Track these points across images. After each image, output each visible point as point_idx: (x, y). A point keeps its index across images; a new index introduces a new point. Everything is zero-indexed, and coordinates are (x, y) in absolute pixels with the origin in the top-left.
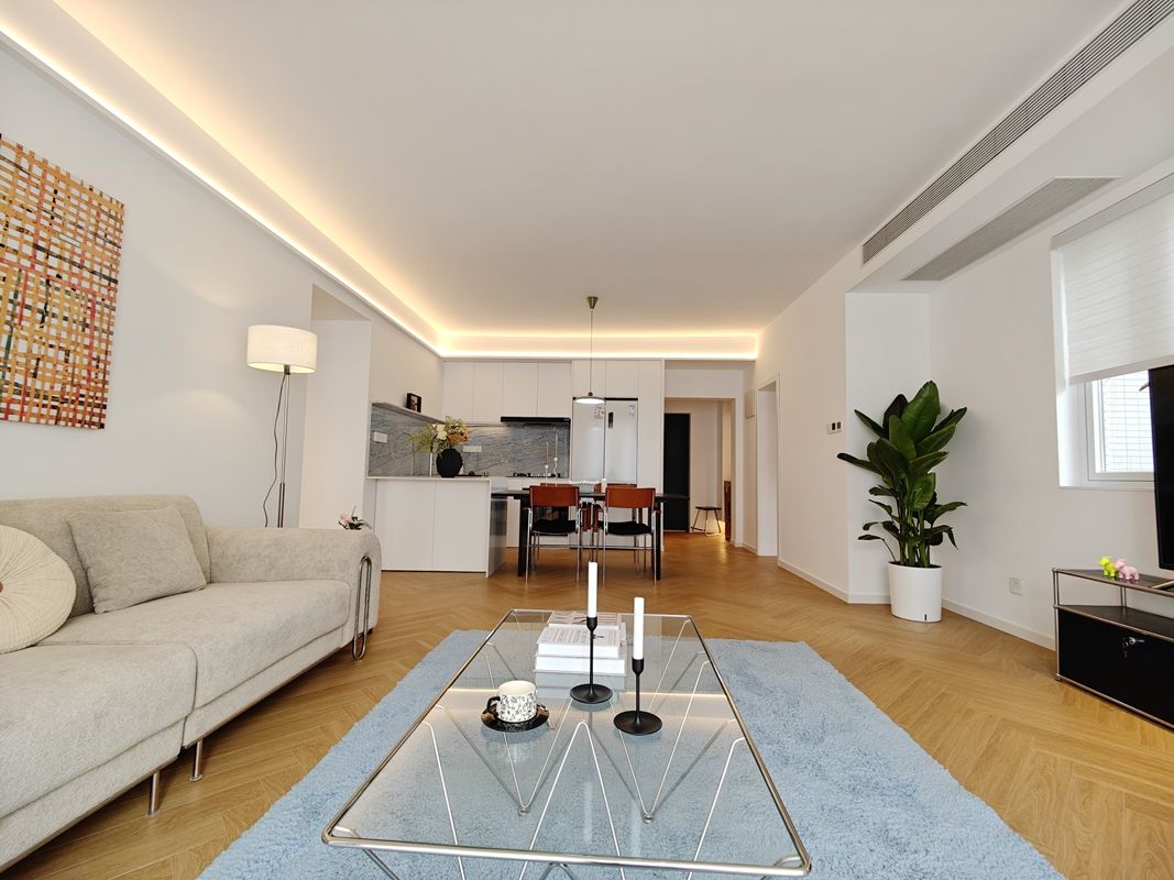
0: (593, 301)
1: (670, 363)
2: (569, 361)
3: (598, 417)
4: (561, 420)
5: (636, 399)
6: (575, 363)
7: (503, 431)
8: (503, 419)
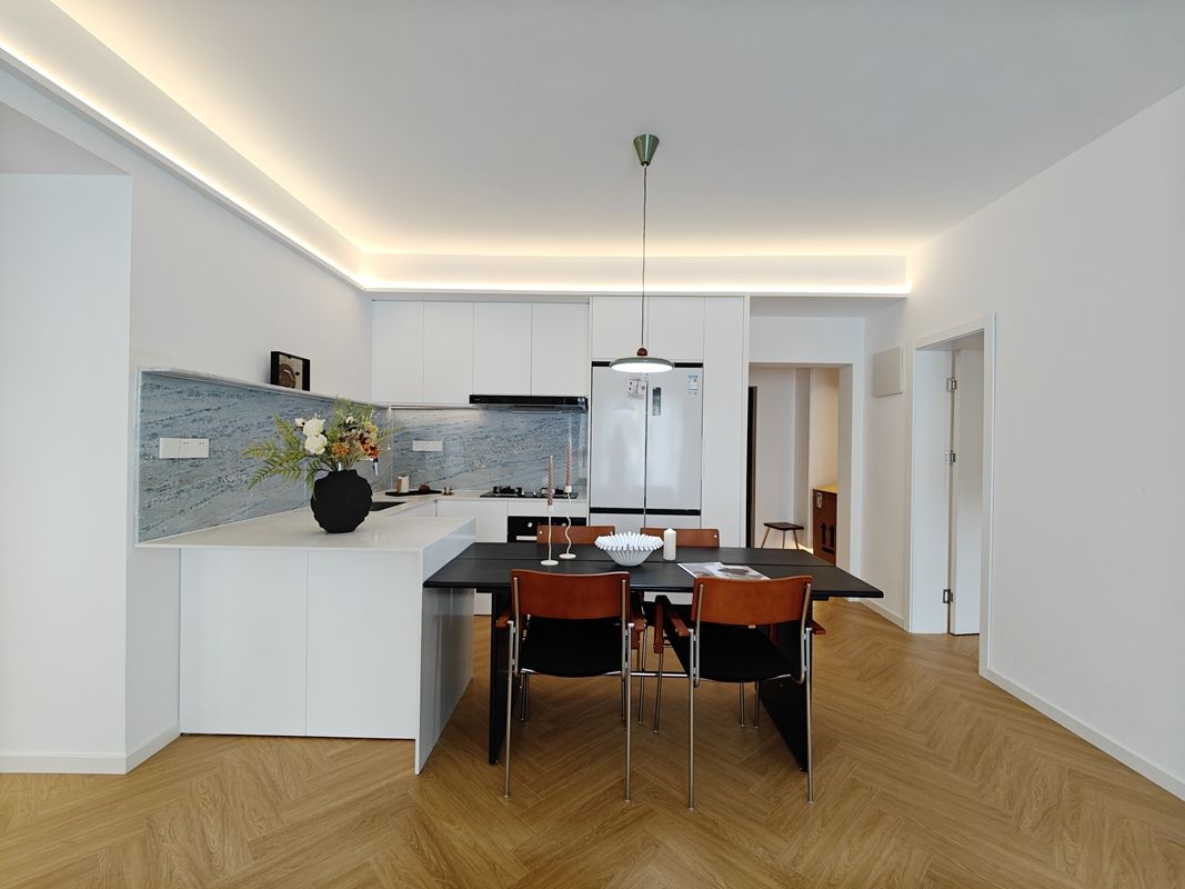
0: (646, 148)
1: (761, 304)
2: (584, 299)
3: (635, 395)
4: (572, 401)
5: (700, 365)
6: (595, 303)
7: (476, 415)
8: (473, 399)
